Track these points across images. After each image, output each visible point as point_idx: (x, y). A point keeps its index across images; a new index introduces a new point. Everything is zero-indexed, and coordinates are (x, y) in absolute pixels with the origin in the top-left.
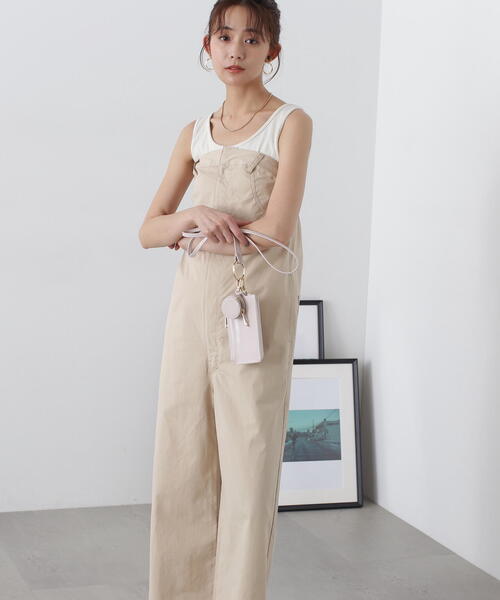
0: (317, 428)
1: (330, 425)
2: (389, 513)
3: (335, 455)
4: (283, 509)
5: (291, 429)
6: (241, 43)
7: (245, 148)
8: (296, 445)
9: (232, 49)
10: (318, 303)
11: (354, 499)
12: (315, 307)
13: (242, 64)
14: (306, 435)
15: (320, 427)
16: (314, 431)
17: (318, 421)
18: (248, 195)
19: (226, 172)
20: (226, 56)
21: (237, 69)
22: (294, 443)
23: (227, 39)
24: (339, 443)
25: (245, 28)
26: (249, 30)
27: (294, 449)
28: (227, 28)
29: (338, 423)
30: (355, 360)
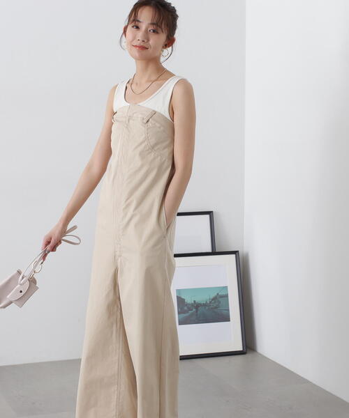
0: (213, 300)
1: (221, 298)
2: (266, 358)
3: (226, 318)
5: (195, 301)
6: (146, 32)
7: (145, 105)
8: (199, 312)
10: (210, 213)
11: (240, 348)
12: (208, 216)
14: (205, 305)
15: (215, 299)
16: (210, 302)
17: (213, 296)
18: (142, 138)
19: (131, 121)
20: (134, 38)
22: (197, 311)
23: (137, 28)
24: (228, 310)
25: (150, 22)
26: (152, 24)
27: (197, 315)
29: (226, 296)
30: (237, 251)
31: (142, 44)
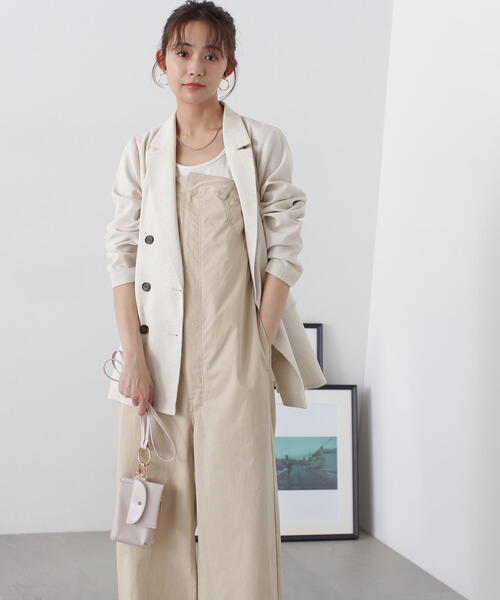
0: (314, 456)
1: (327, 453)
3: (332, 484)
4: (286, 539)
5: (287, 456)
8: (292, 473)
9: (192, 65)
11: (350, 531)
13: (202, 81)
14: (302, 463)
15: (317, 455)
16: (310, 459)
17: (315, 448)
20: (184, 73)
21: (196, 86)
22: (289, 471)
24: (335, 473)
26: (209, 47)
27: (289, 477)
28: (187, 44)
29: (334, 452)
30: (355, 386)
31: (197, 81)
